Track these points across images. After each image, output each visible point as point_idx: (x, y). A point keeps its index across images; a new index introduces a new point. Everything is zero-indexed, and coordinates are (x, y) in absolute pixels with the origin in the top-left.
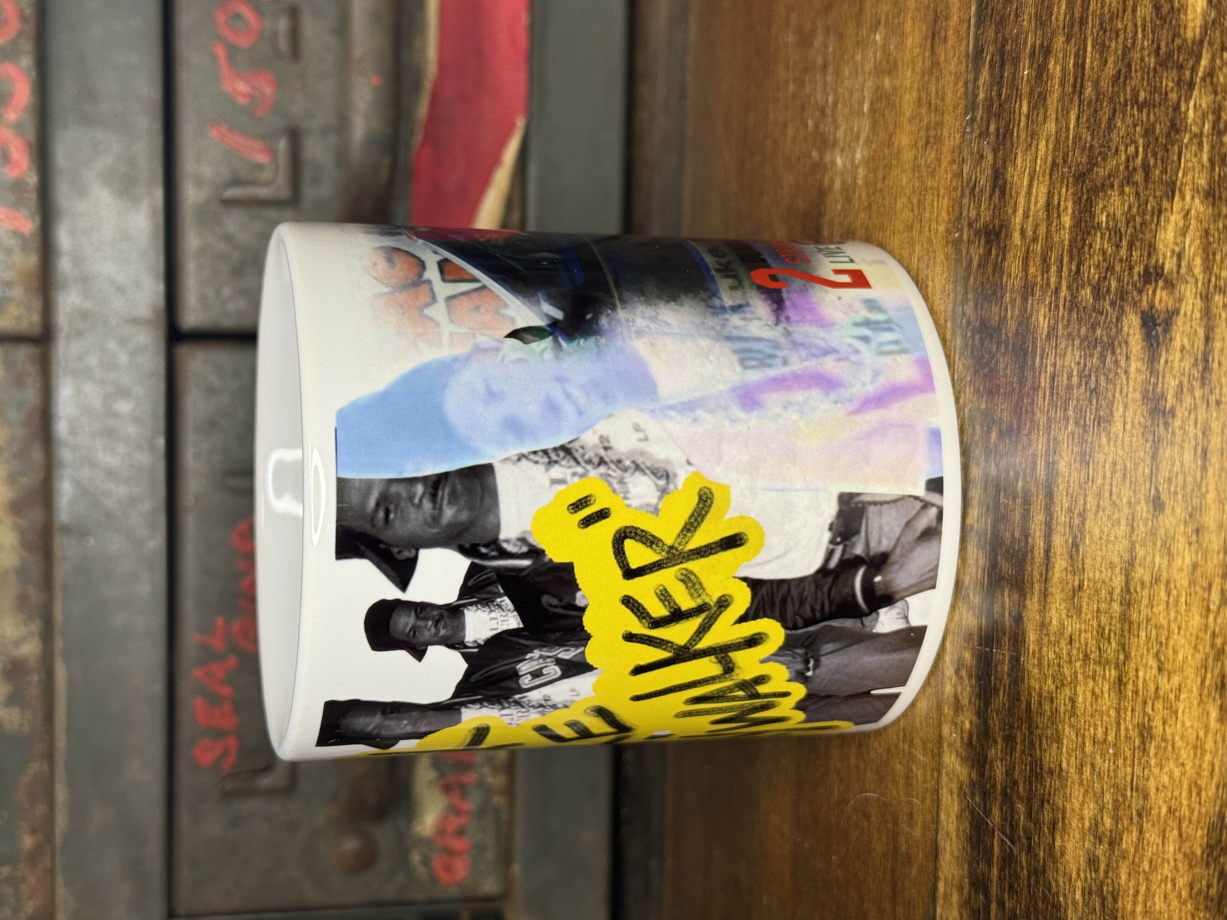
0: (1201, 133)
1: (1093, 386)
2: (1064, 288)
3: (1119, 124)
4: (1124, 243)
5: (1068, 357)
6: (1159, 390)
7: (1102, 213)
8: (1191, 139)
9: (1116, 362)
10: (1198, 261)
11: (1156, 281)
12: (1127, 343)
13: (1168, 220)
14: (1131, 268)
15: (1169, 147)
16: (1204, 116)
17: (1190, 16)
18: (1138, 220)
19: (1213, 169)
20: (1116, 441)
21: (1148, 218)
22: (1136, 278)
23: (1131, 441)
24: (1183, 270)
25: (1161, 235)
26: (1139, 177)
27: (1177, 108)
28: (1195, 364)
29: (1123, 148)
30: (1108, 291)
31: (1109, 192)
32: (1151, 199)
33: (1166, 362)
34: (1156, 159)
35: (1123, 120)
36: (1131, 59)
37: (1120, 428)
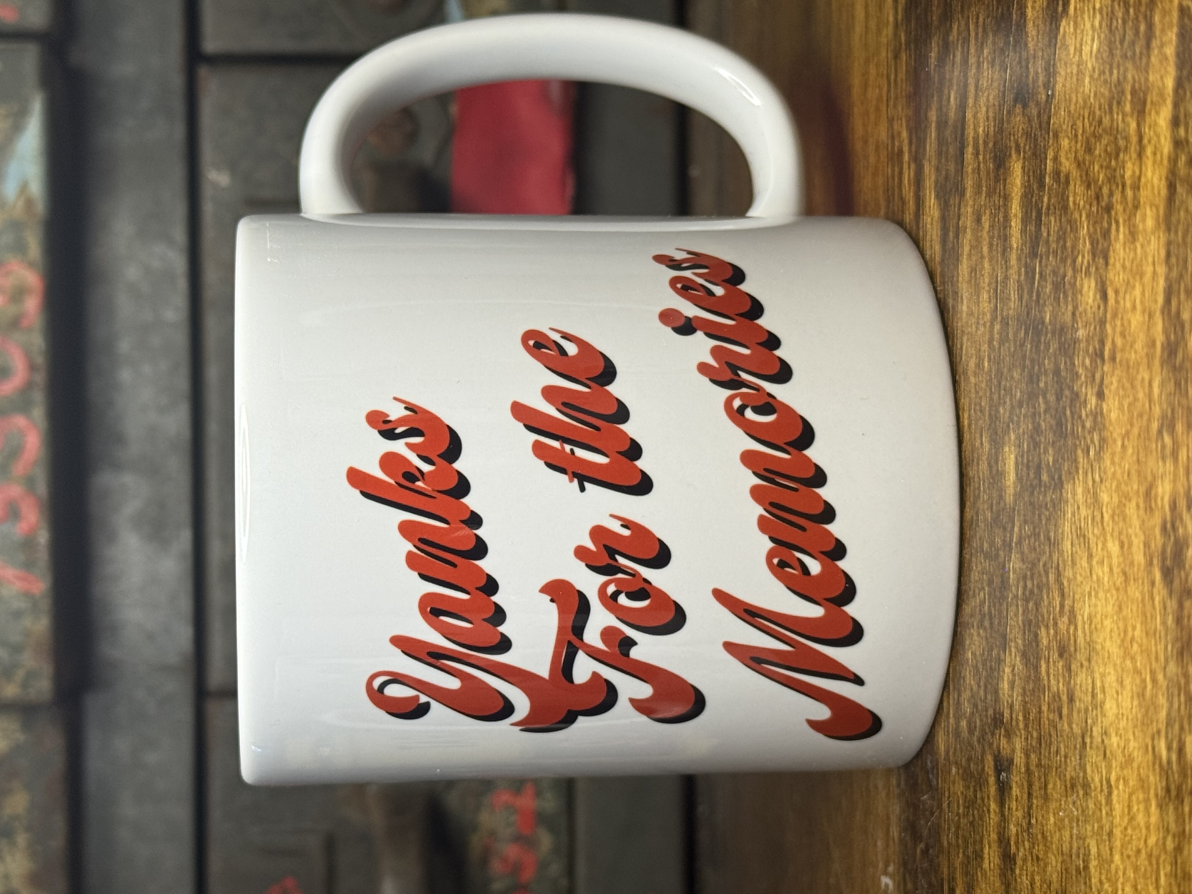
0: (1018, 594)
1: (971, 819)
2: (951, 715)
3: (974, 568)
4: (982, 684)
5: (956, 785)
6: (1006, 834)
7: (968, 650)
8: (1012, 599)
9: (983, 799)
10: (1021, 718)
11: (1001, 728)
12: (988, 783)
13: (1004, 671)
14: (987, 711)
15: (1001, 601)
16: (1018, 582)
17: (1008, 483)
18: (988, 664)
19: (1025, 633)
20: (986, 878)
21: (993, 664)
22: (989, 721)
23: (994, 881)
24: (1014, 723)
25: (1001, 686)
26: (987, 623)
27: (1004, 567)
28: (1024, 817)
29: (977, 591)
30: (975, 727)
31: (972, 631)
32: (994, 646)
33: (1009, 809)
34: (995, 610)
35: (976, 567)
36: (978, 509)
37: (987, 865)
